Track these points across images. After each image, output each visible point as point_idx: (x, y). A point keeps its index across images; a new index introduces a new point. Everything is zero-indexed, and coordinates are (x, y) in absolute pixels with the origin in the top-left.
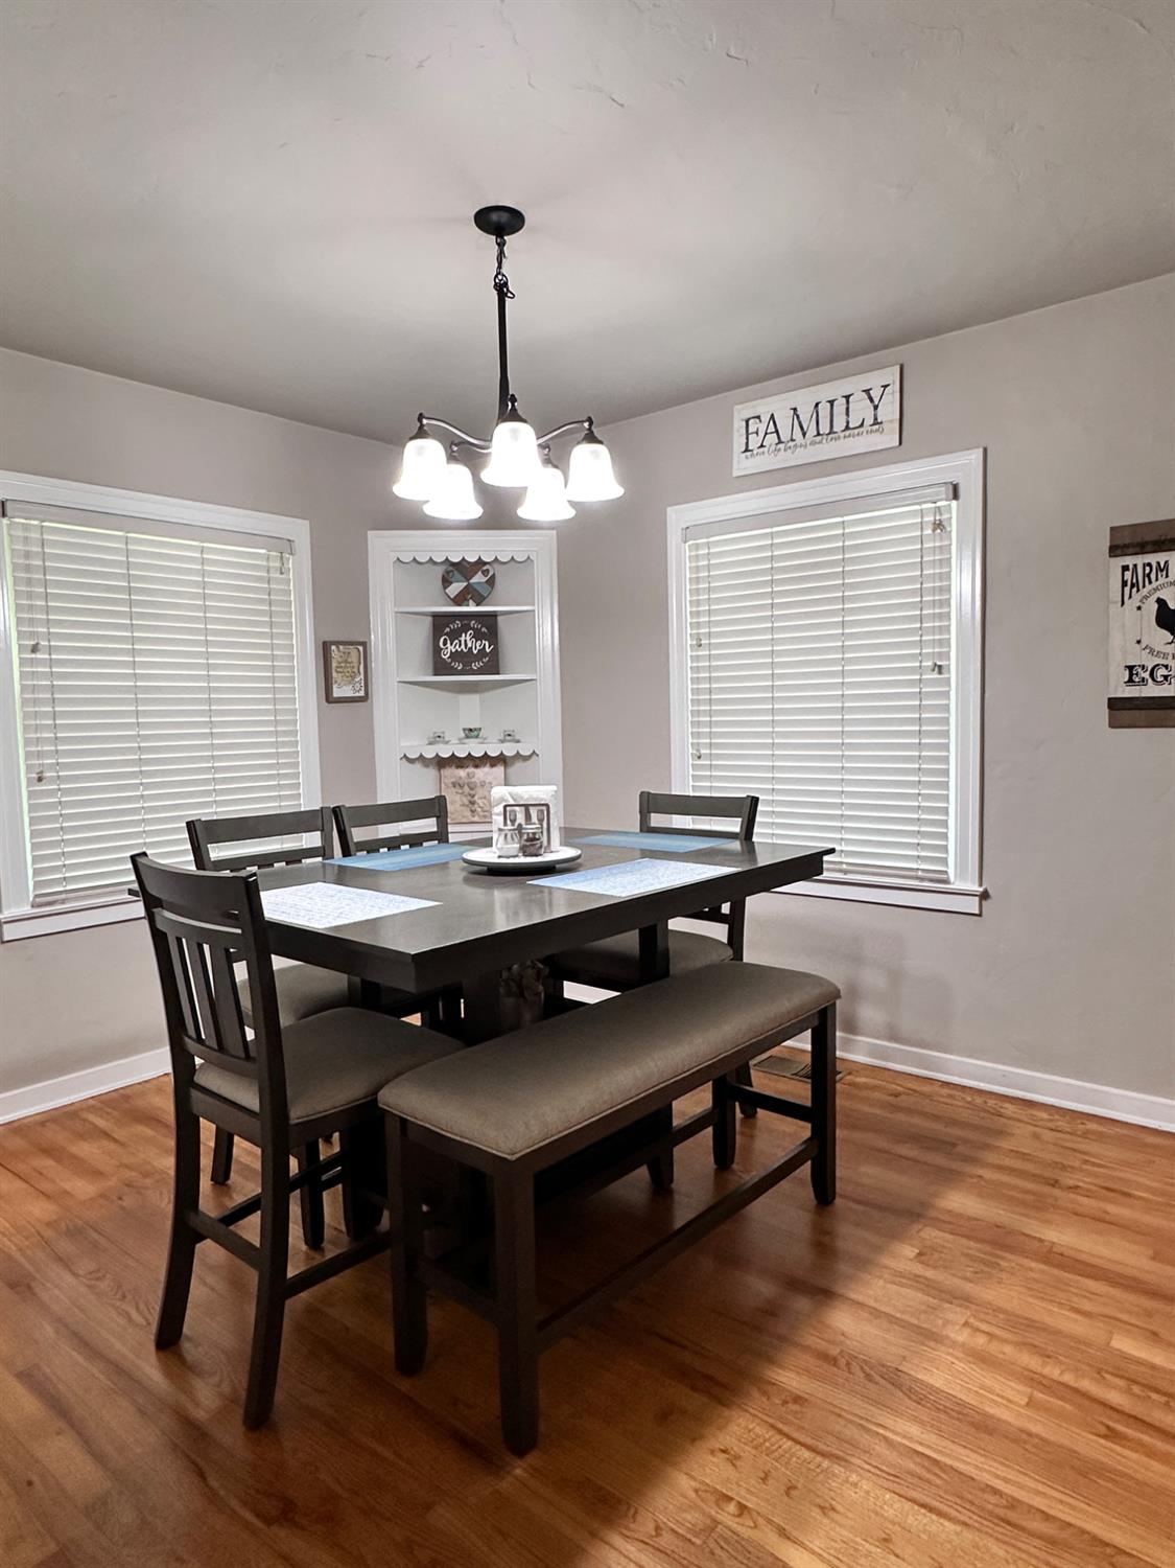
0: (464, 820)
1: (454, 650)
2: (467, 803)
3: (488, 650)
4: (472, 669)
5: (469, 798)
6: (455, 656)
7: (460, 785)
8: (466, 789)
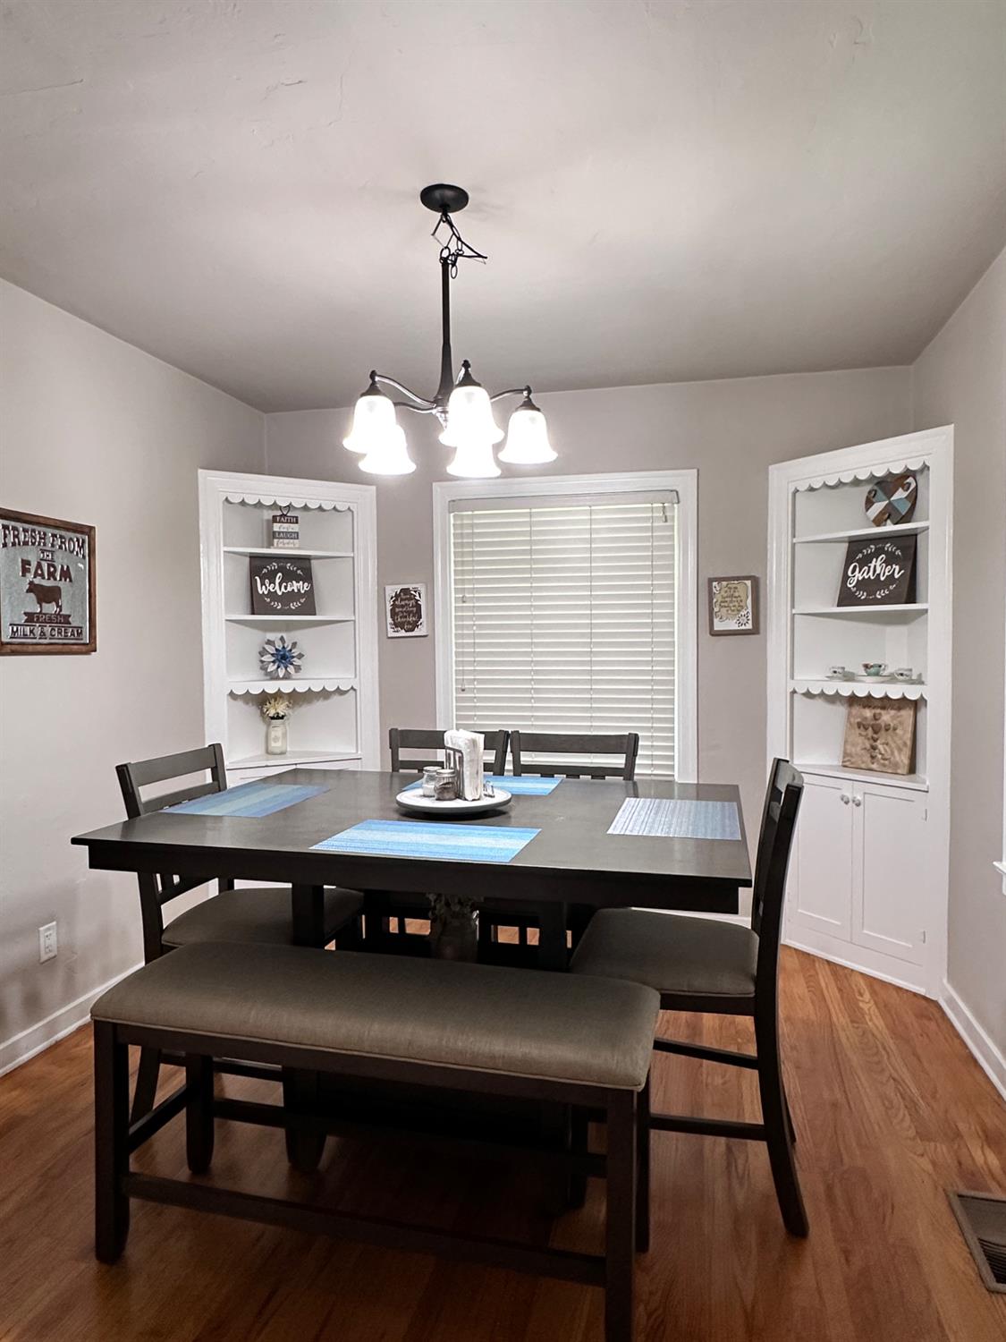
0: (863, 766)
1: (860, 578)
2: (868, 746)
3: (896, 576)
4: (876, 597)
5: (872, 741)
6: (861, 584)
7: (864, 726)
8: (870, 731)
